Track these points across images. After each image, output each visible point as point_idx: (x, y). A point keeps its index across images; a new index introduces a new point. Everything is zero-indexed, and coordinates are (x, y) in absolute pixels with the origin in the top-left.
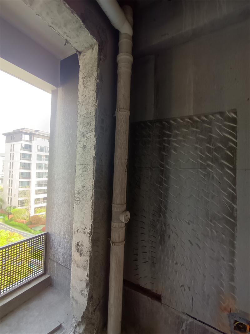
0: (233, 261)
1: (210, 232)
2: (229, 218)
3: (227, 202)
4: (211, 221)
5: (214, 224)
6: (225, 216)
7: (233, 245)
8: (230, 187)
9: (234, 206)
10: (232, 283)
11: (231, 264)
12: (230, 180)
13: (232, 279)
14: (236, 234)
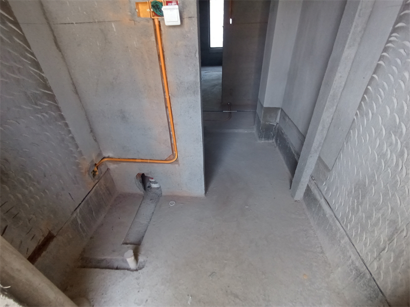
0: (70, 132)
1: (42, 117)
2: (47, 92)
3: (36, 73)
4: (36, 104)
5: (41, 105)
6: (43, 90)
7: (62, 118)
8: (27, 50)
9: (43, 74)
10: (78, 150)
11: (70, 135)
12: (21, 41)
13: (77, 147)
14: (59, 106)
